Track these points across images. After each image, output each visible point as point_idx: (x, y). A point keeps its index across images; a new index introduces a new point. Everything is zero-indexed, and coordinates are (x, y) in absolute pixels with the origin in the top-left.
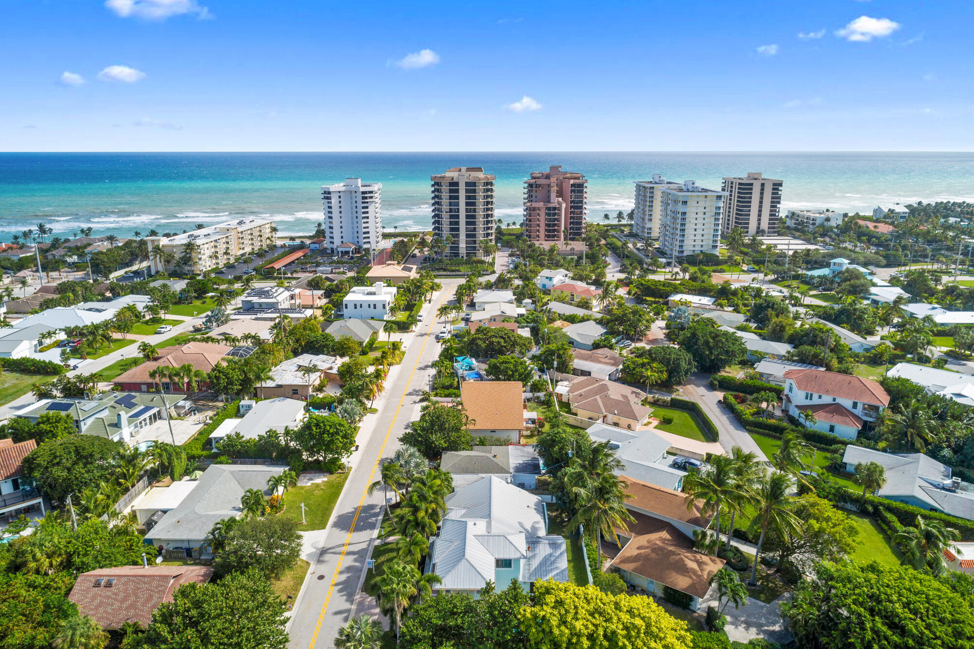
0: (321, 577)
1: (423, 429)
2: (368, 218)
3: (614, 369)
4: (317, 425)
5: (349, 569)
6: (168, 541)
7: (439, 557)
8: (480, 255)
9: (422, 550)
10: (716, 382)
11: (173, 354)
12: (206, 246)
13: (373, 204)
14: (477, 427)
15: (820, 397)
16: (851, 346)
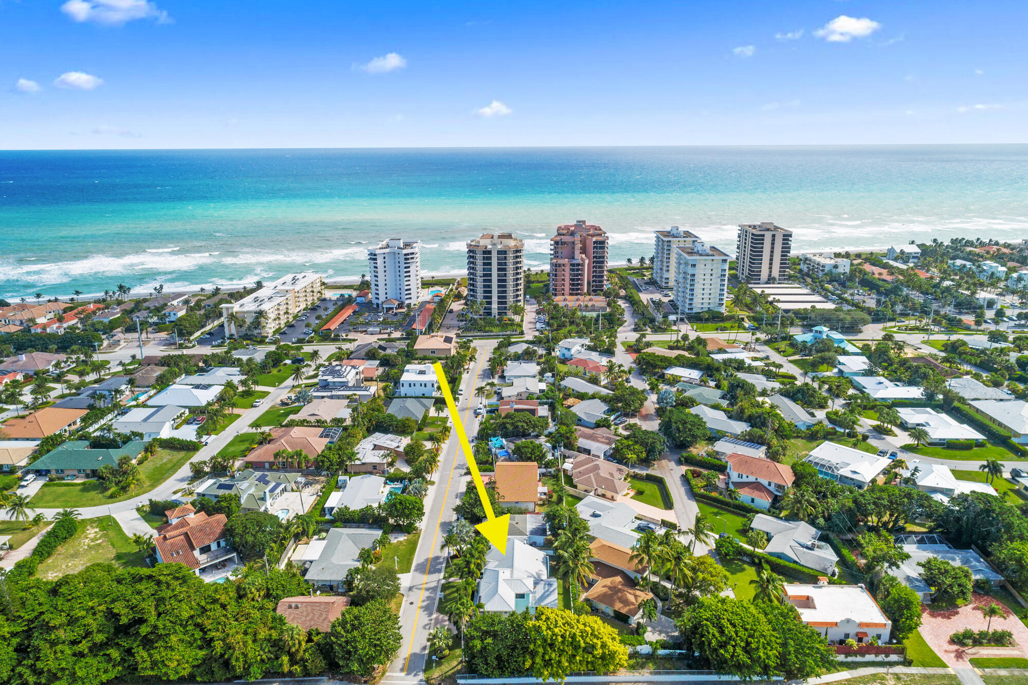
0: (412, 603)
1: (469, 504)
2: (409, 276)
3: (608, 447)
4: (400, 503)
5: (428, 598)
6: (318, 581)
7: (483, 592)
8: (510, 315)
9: (472, 588)
10: (683, 459)
11: (285, 438)
12: (271, 310)
13: (414, 264)
14: (506, 500)
15: (747, 477)
16: (796, 424)
